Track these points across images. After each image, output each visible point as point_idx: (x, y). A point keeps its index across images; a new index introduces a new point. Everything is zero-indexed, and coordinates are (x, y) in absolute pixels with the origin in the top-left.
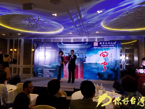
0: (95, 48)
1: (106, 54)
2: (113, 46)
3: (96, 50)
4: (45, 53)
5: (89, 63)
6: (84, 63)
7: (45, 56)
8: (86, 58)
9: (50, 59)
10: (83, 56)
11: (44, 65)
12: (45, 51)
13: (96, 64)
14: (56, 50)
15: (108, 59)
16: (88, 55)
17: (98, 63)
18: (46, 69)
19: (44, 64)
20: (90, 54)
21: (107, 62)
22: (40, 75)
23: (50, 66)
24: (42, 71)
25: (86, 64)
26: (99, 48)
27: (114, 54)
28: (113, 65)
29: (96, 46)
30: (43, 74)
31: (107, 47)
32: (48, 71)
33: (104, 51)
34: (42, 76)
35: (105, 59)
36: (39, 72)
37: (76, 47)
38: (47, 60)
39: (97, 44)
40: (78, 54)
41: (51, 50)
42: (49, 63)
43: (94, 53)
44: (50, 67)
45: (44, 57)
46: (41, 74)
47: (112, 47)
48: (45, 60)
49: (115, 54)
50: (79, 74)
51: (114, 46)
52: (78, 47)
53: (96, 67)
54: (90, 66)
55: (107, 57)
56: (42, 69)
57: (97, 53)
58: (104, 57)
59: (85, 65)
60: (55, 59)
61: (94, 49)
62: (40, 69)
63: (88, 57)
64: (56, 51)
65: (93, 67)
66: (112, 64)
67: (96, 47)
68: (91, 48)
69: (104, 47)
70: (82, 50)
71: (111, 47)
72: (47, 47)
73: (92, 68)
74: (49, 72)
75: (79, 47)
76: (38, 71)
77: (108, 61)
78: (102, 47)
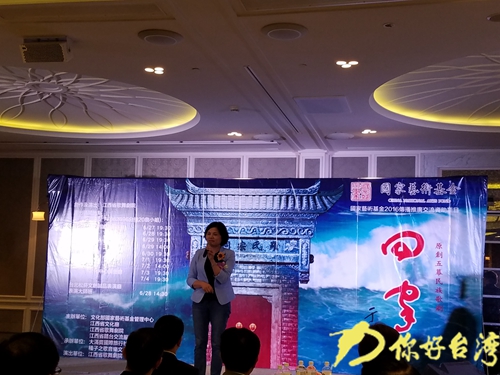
0: (358, 213)
1: (412, 242)
2: (448, 201)
3: (365, 223)
4: (102, 233)
5: (324, 286)
6: (301, 285)
7: (103, 251)
8: (312, 261)
9: (130, 262)
10: (295, 251)
11: (96, 297)
12: (103, 222)
13: (364, 292)
14: (157, 220)
15: (421, 269)
16: (323, 245)
17: (371, 287)
18: (108, 318)
19: (98, 291)
20: (334, 242)
21: (420, 283)
22: (74, 347)
23: (126, 301)
24: (84, 329)
25: (311, 291)
26: (378, 210)
27: (452, 244)
28: (448, 301)
29: (362, 204)
30: (88, 343)
31: (420, 209)
32: (117, 324)
33: (401, 229)
34: (86, 352)
35: (409, 269)
36: (70, 332)
37: (262, 206)
38: (110, 272)
39: (369, 192)
40: (269, 242)
41: (131, 219)
42: (119, 287)
43: (352, 236)
44: (126, 306)
45: (97, 252)
46: (81, 341)
47: (443, 210)
48: (104, 272)
49: (457, 242)
50: (275, 344)
51: (453, 205)
52: (269, 206)
53: (363, 309)
54: (333, 305)
55: (418, 261)
56: (83, 317)
57: (370, 237)
58: (401, 256)
59: (306, 301)
60: (152, 266)
61: (353, 216)
62: (73, 316)
63: (324, 257)
64: (157, 224)
65: (345, 308)
66: (442, 295)
67: (364, 208)
68: (335, 208)
69: (402, 209)
70: (291, 220)
71: (438, 210)
72: (114, 205)
73: (342, 313)
74: (122, 330)
75: (276, 206)
76: (65, 324)
77: (423, 276)
78: (390, 204)
